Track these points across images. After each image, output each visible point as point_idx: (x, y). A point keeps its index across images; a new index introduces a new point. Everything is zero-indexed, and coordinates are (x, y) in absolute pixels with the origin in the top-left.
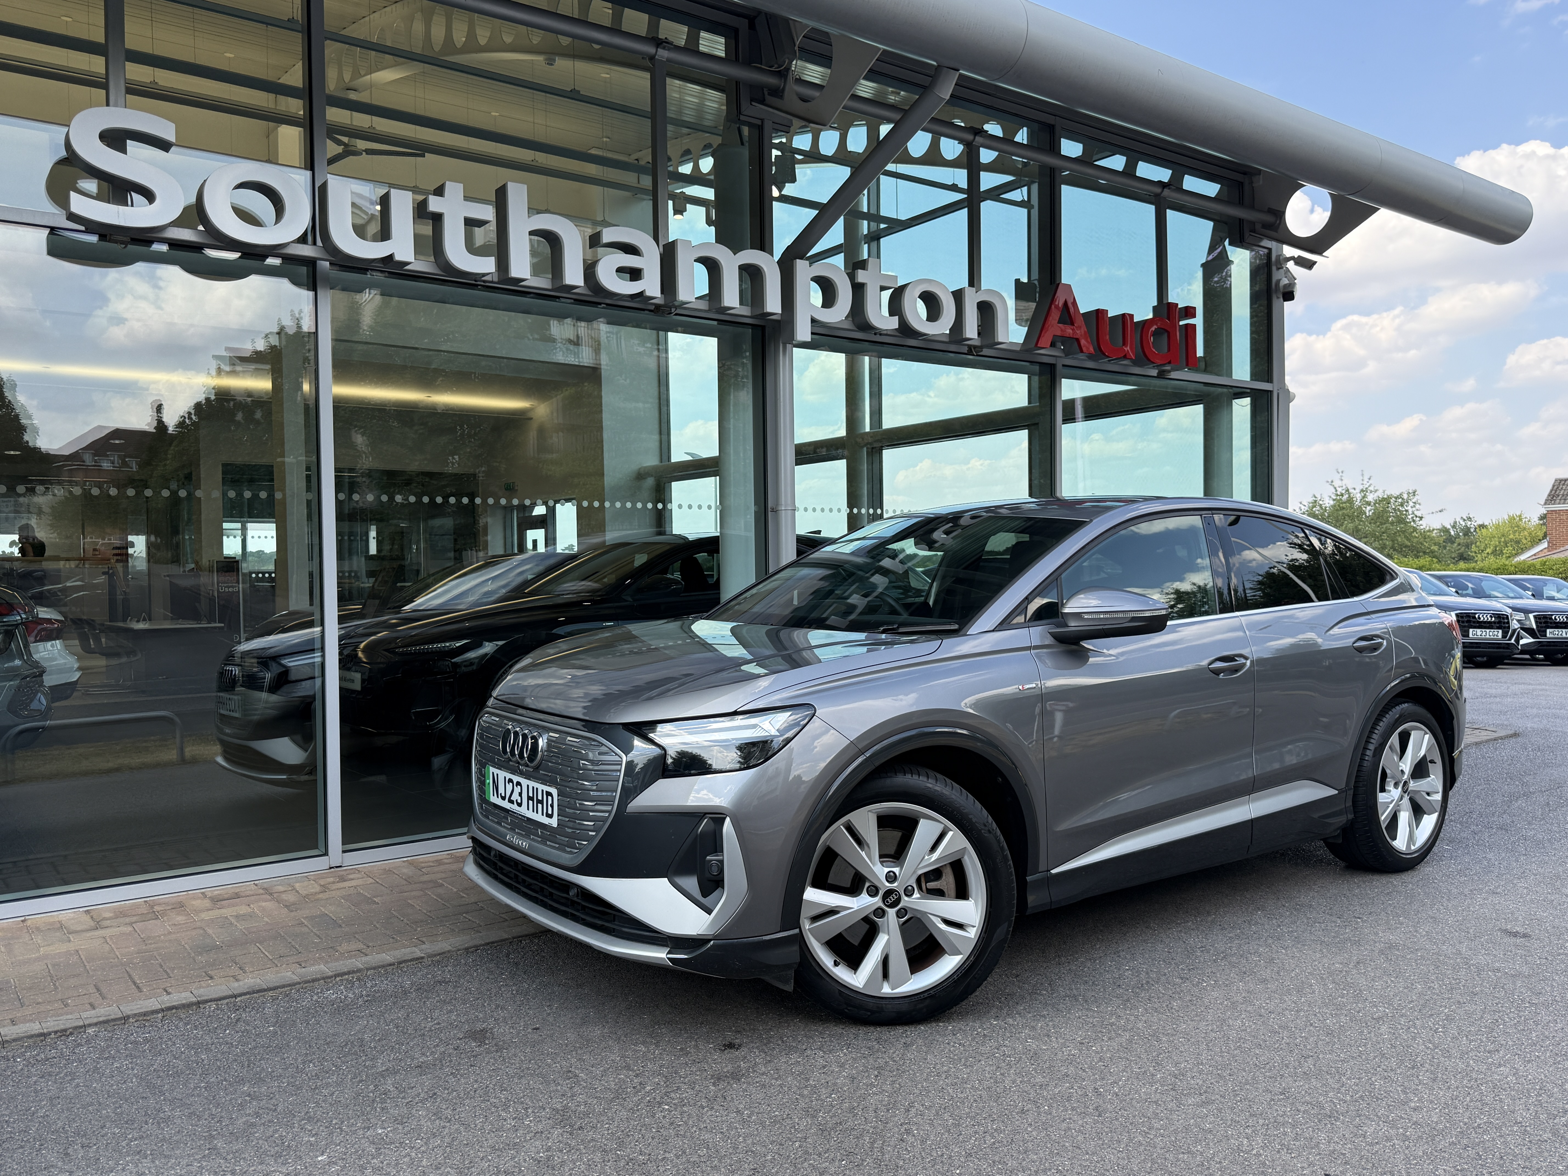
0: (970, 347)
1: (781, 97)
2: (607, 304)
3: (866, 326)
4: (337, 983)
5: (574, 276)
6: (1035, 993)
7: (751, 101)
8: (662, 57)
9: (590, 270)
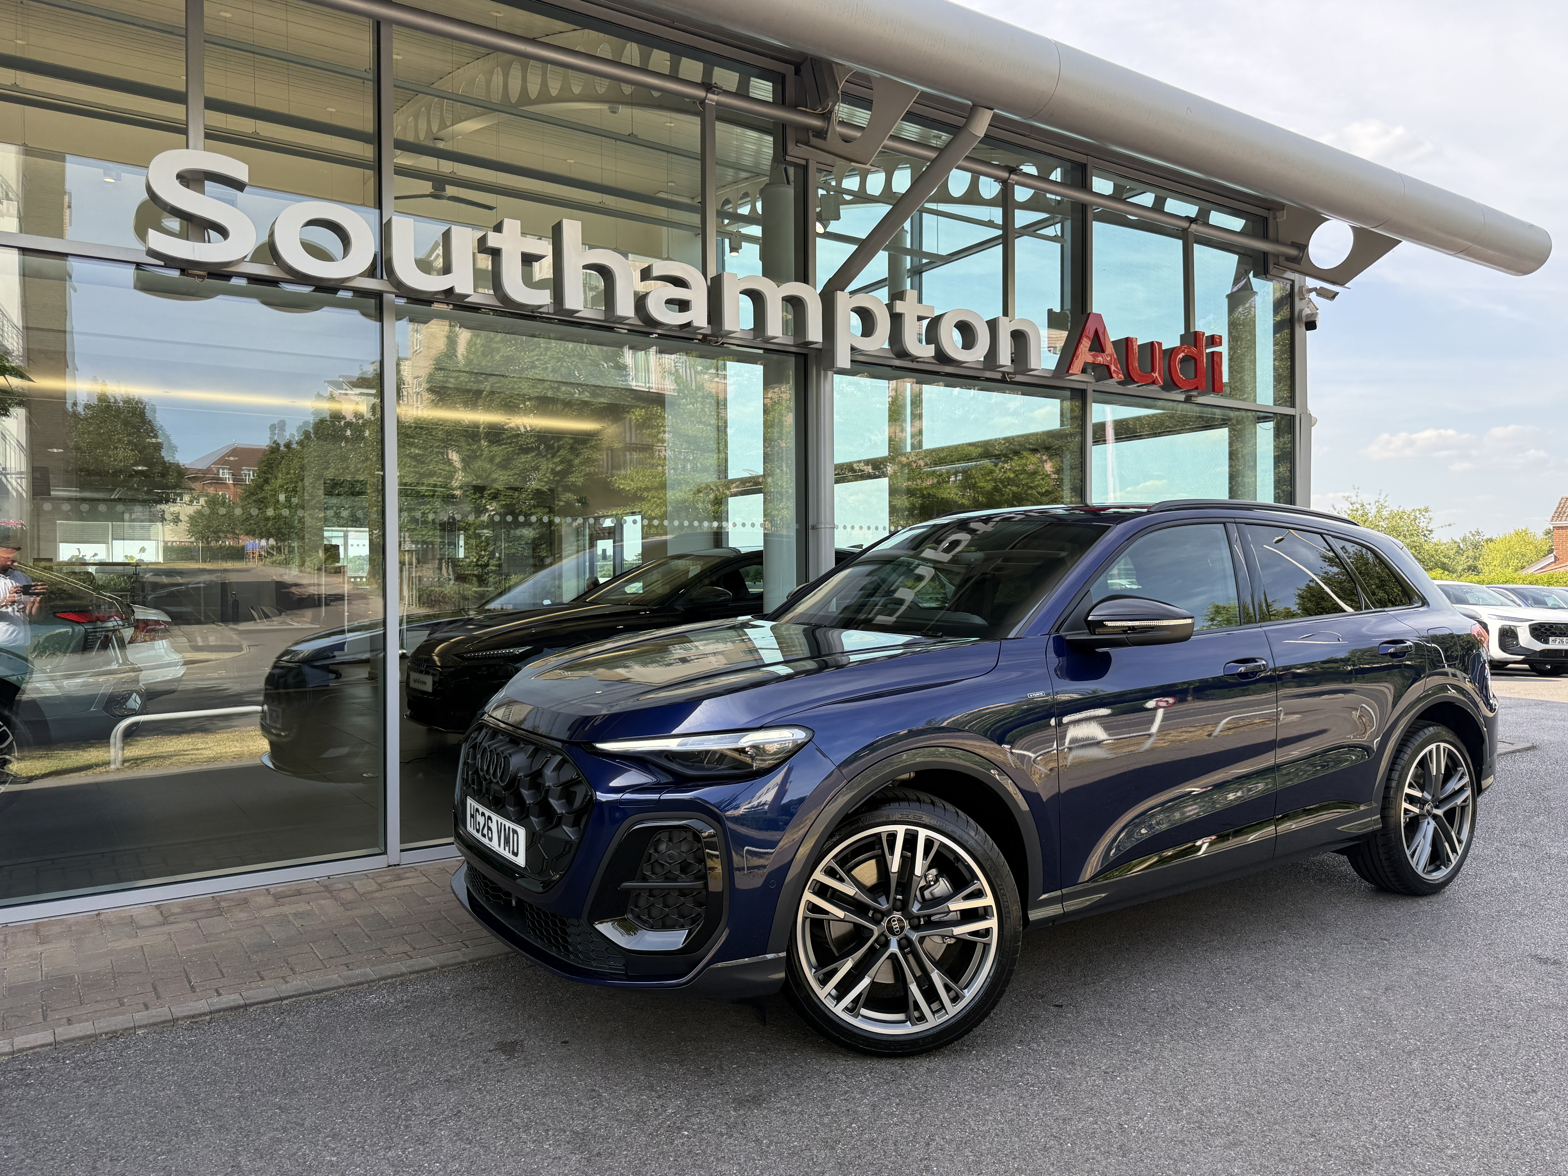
0: (1003, 373)
1: (825, 139)
2: (659, 334)
3: (902, 353)
4: (380, 986)
5: (625, 308)
6: (1061, 1016)
7: (796, 142)
8: (712, 101)
9: (640, 301)
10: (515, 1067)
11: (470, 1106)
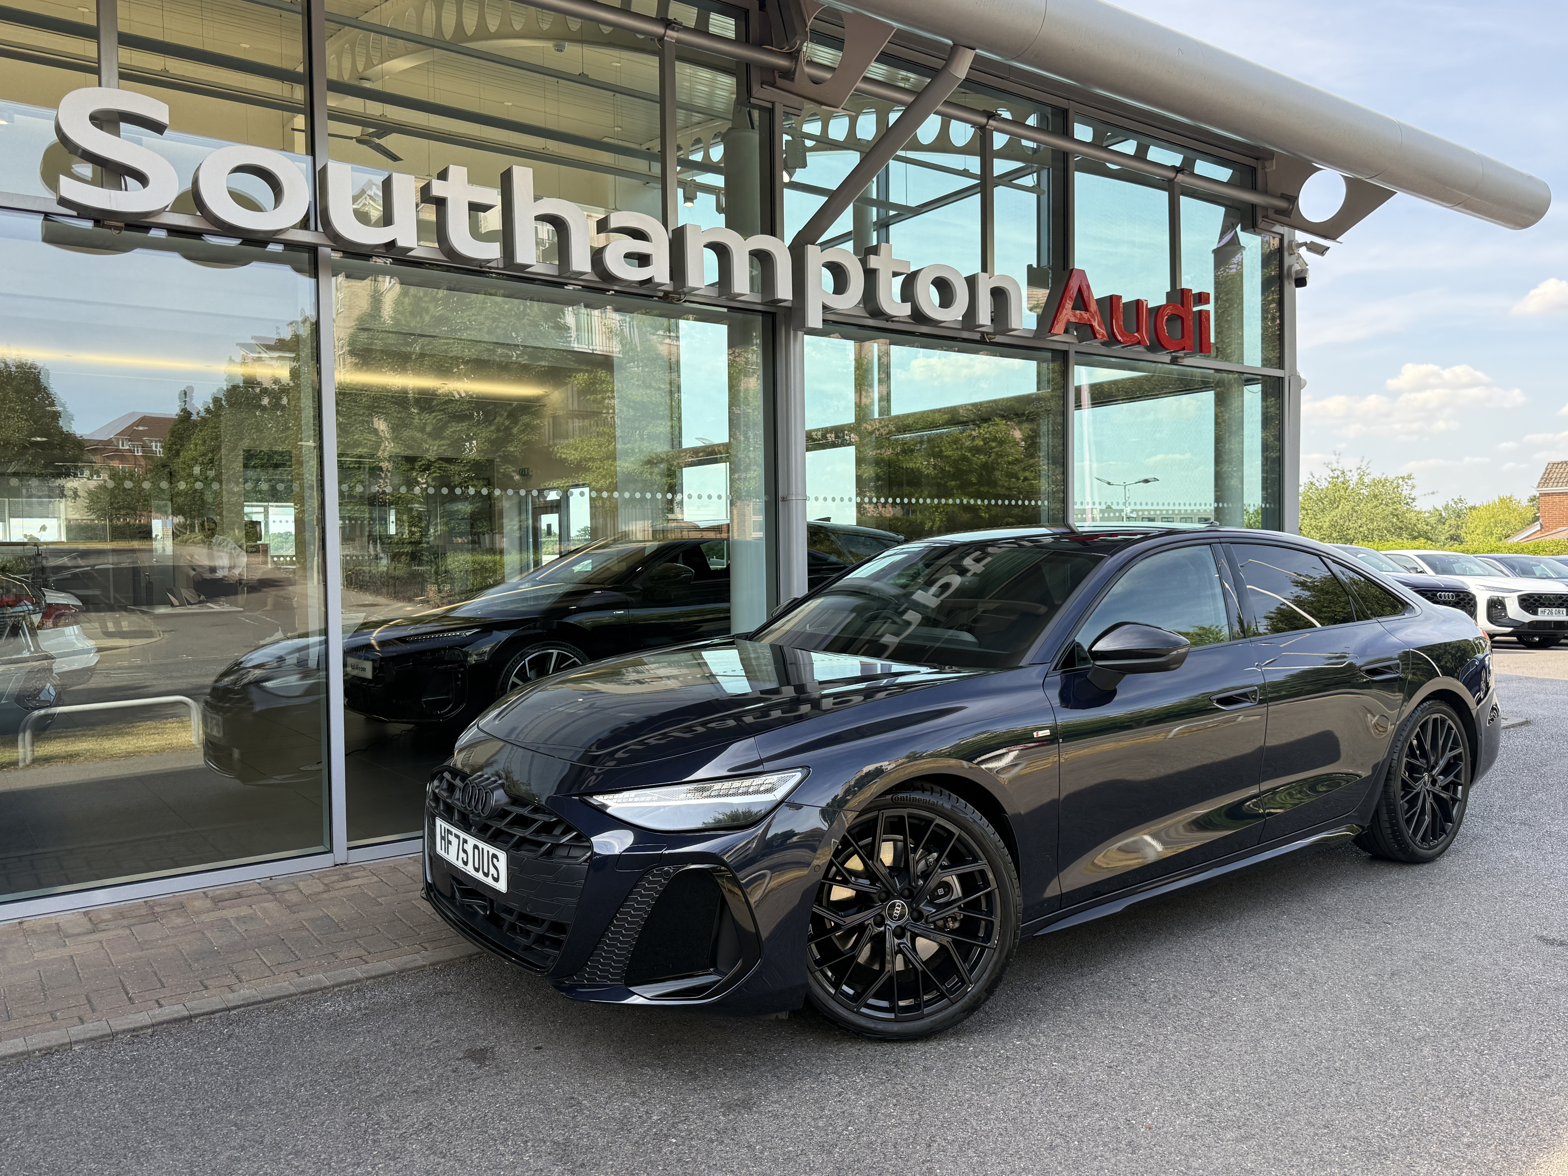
0: (983, 333)
1: (792, 80)
2: (616, 291)
3: (878, 313)
4: (335, 994)
5: (581, 262)
6: (1059, 1009)
7: (762, 83)
8: (671, 38)
9: (597, 256)
10: (487, 1076)
11: (441, 1118)
